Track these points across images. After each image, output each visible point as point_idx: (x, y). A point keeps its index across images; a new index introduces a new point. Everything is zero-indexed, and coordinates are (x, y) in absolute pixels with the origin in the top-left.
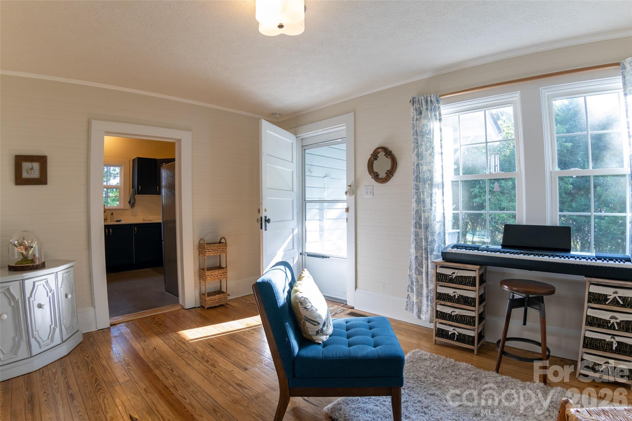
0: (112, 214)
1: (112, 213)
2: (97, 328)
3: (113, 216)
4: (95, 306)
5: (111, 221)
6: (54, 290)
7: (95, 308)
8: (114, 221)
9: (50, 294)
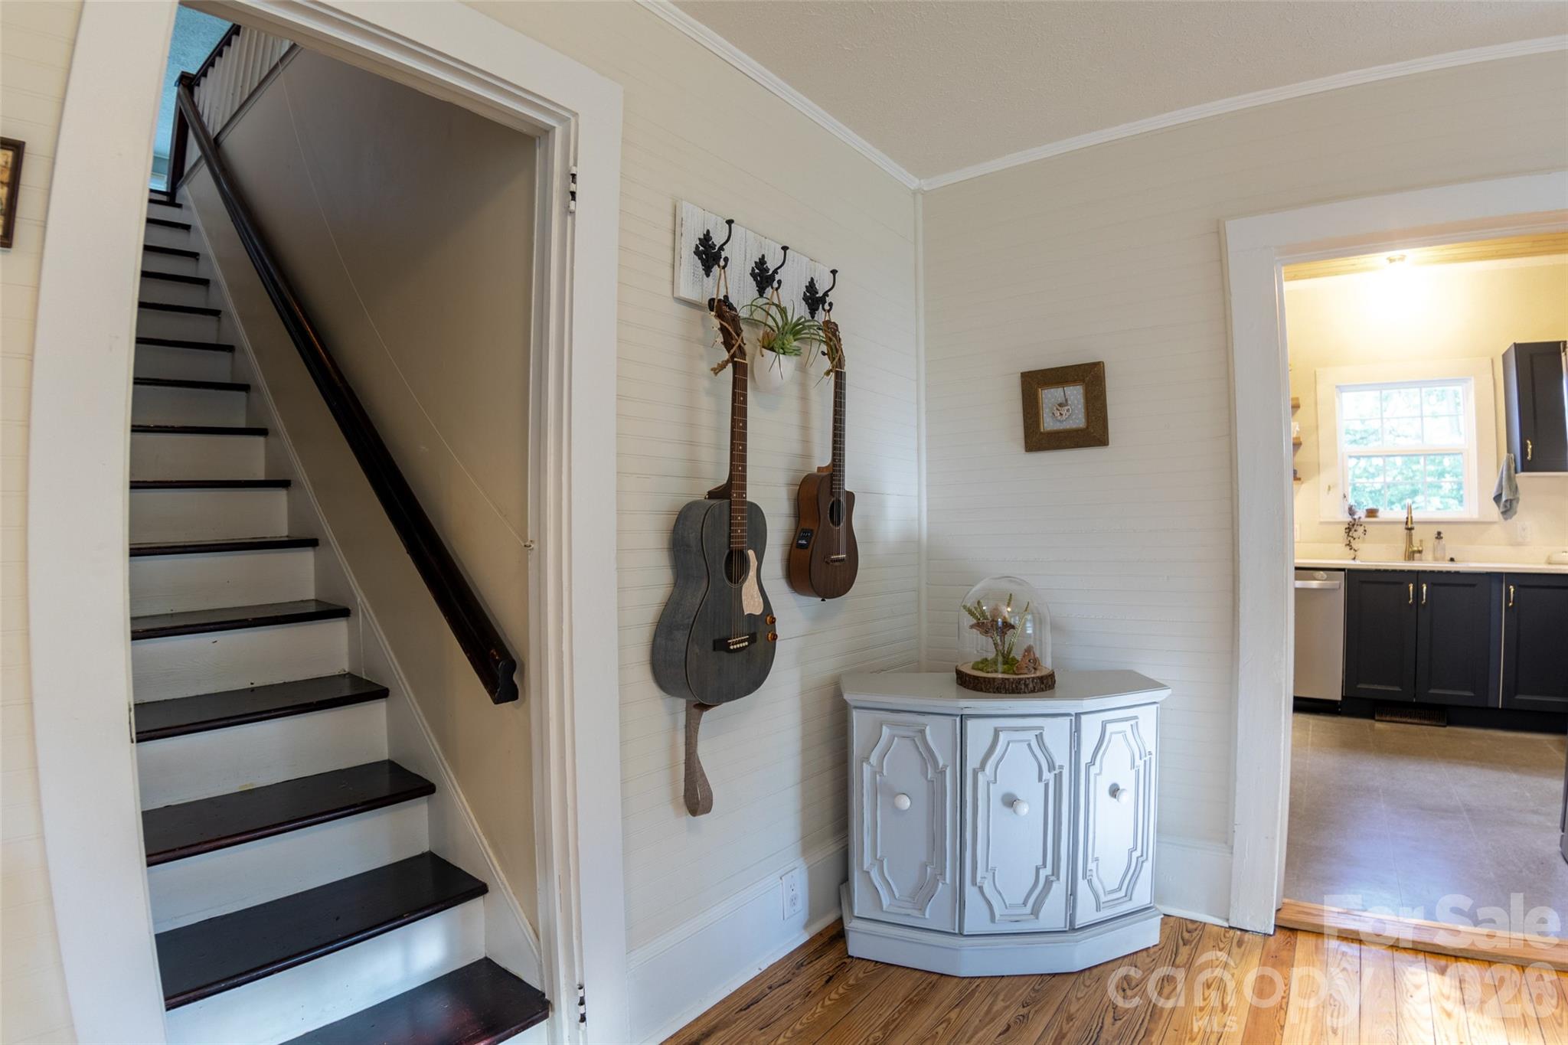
0: (1439, 535)
1: (1439, 533)
2: (1228, 920)
3: (1443, 542)
4: (1232, 847)
5: (1436, 559)
6: (1150, 753)
7: (1232, 853)
8: (1443, 559)
9: (1139, 763)
